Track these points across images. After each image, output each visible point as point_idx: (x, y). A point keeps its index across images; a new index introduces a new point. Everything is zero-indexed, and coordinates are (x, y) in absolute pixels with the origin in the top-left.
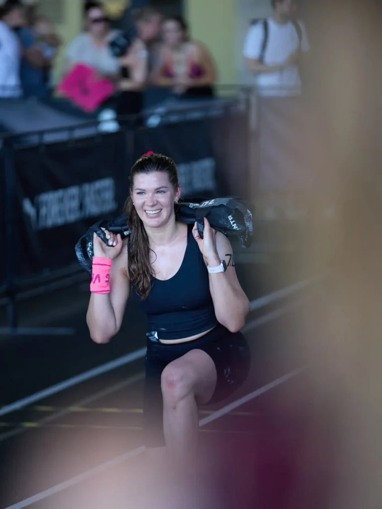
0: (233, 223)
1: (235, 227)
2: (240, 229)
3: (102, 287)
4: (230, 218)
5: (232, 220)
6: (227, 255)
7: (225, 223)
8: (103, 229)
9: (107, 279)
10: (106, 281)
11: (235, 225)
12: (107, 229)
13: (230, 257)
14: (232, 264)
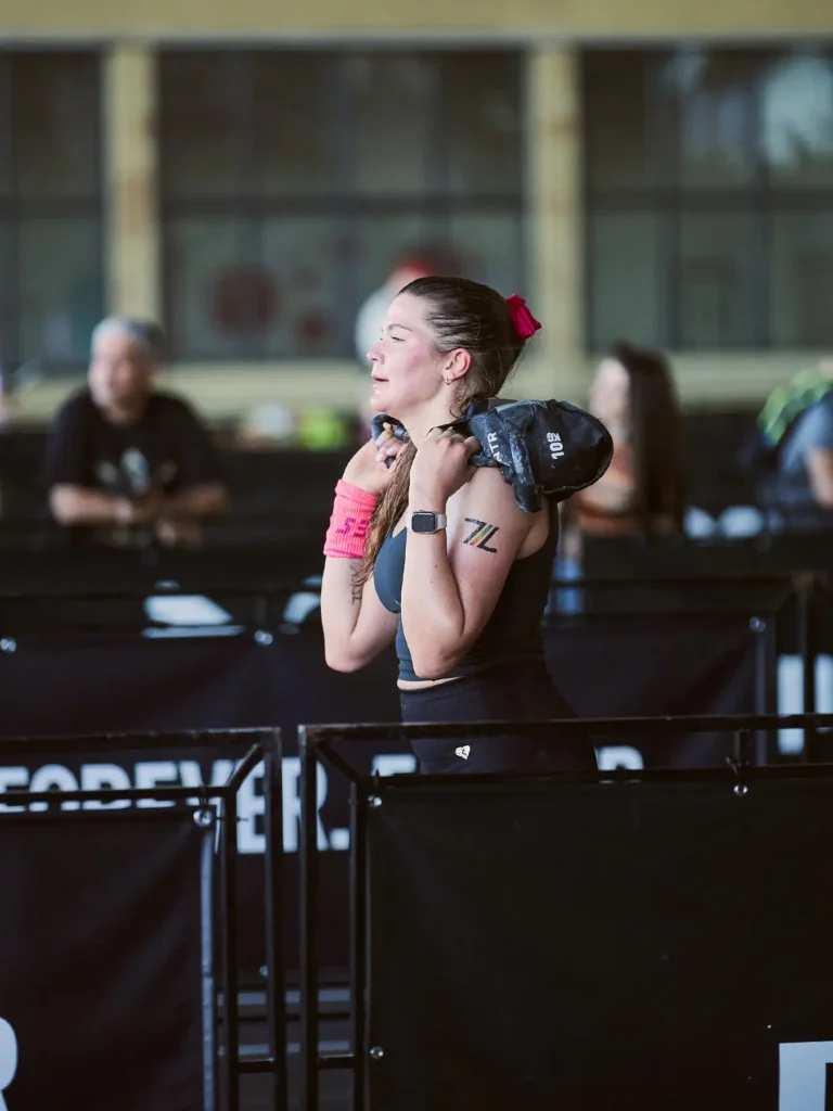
1: (498, 458)
13: (480, 529)
14: (479, 542)
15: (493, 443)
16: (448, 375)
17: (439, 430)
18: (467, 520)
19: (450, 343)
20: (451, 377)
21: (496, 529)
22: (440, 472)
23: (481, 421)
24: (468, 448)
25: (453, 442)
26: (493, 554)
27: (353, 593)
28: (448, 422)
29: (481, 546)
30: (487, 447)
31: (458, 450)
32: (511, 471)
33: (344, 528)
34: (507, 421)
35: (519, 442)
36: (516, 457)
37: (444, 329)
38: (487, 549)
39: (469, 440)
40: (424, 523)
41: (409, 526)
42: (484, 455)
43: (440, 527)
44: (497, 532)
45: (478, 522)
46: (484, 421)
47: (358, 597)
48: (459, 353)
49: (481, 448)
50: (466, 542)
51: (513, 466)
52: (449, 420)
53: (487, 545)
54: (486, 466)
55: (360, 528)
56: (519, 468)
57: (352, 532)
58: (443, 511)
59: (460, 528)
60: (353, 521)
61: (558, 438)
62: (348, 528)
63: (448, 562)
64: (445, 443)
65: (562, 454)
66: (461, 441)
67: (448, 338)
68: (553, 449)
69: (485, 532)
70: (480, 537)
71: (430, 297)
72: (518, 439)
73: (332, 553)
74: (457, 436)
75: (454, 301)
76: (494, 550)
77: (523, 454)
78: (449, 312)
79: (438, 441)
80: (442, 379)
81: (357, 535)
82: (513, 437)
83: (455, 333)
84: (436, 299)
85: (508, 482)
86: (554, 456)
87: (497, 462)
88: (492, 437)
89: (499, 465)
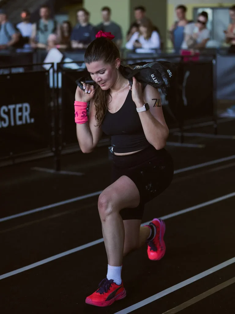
0: (155, 79)
1: (156, 81)
2: (160, 83)
3: (80, 120)
4: (152, 76)
5: (154, 77)
6: (153, 100)
7: (149, 80)
8: (82, 83)
9: (83, 115)
10: (82, 116)
11: (156, 80)
12: (84, 82)
26: (161, 107)
50: (154, 106)
61: (170, 71)
65: (172, 75)
69: (157, 102)
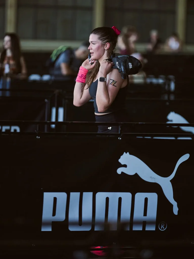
13: (113, 82)
14: (113, 84)
15: (117, 64)
16: (106, 48)
17: (106, 60)
18: (111, 79)
19: (105, 42)
20: (107, 49)
21: (117, 82)
22: (106, 69)
23: (115, 59)
24: (112, 64)
25: (109, 63)
26: (116, 87)
27: (82, 90)
28: (107, 59)
29: (113, 85)
30: (116, 65)
31: (110, 65)
32: (121, 70)
33: (81, 76)
34: (121, 60)
35: (123, 65)
36: (122, 68)
37: (103, 40)
38: (114, 86)
39: (112, 63)
40: (102, 80)
41: (99, 80)
42: (115, 66)
43: (105, 81)
44: (117, 83)
45: (113, 80)
46: (116, 59)
47: (82, 91)
48: (107, 44)
49: (114, 65)
50: (110, 84)
51: (121, 69)
52: (107, 58)
53: (114, 85)
54: (115, 68)
55: (84, 77)
56: (123, 70)
57: (83, 77)
58: (106, 77)
59: (109, 81)
60: (83, 75)
61: (131, 64)
62: (82, 76)
63: (106, 88)
64: (107, 63)
65: (132, 67)
66: (110, 63)
67: (104, 41)
68: (130, 66)
69: (114, 83)
70: (113, 83)
71: (98, 34)
72: (123, 64)
73: (77, 81)
74: (109, 62)
75: (103, 33)
76: (116, 86)
77: (124, 67)
78: (102, 36)
79: (106, 62)
80: (105, 49)
81: (83, 78)
82: (122, 63)
83: (105, 40)
84: (99, 34)
85: (120, 72)
86: (130, 68)
87: (118, 68)
88: (117, 63)
89: (118, 69)
